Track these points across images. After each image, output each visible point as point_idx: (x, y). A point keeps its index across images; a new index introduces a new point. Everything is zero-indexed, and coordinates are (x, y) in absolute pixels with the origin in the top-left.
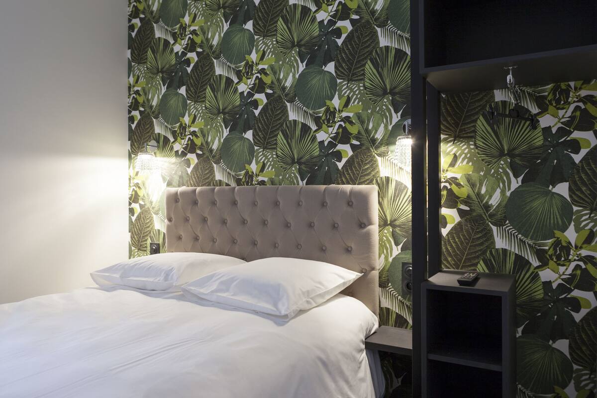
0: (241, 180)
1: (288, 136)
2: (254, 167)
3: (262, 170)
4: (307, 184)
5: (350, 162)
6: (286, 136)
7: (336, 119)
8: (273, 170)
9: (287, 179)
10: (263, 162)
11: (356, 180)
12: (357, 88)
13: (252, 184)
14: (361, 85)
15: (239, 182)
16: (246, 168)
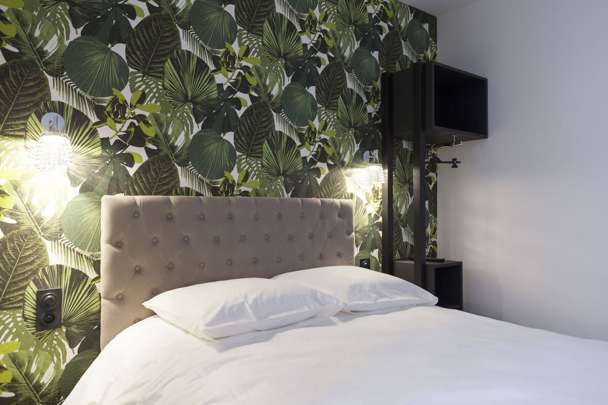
0: (218, 189)
1: (274, 146)
2: (235, 175)
3: (246, 178)
4: (292, 196)
5: (326, 179)
6: (272, 146)
7: (316, 139)
8: (258, 180)
9: (273, 191)
10: (247, 170)
11: (331, 195)
12: (332, 116)
13: (232, 195)
14: (335, 114)
15: (215, 191)
16: (225, 175)
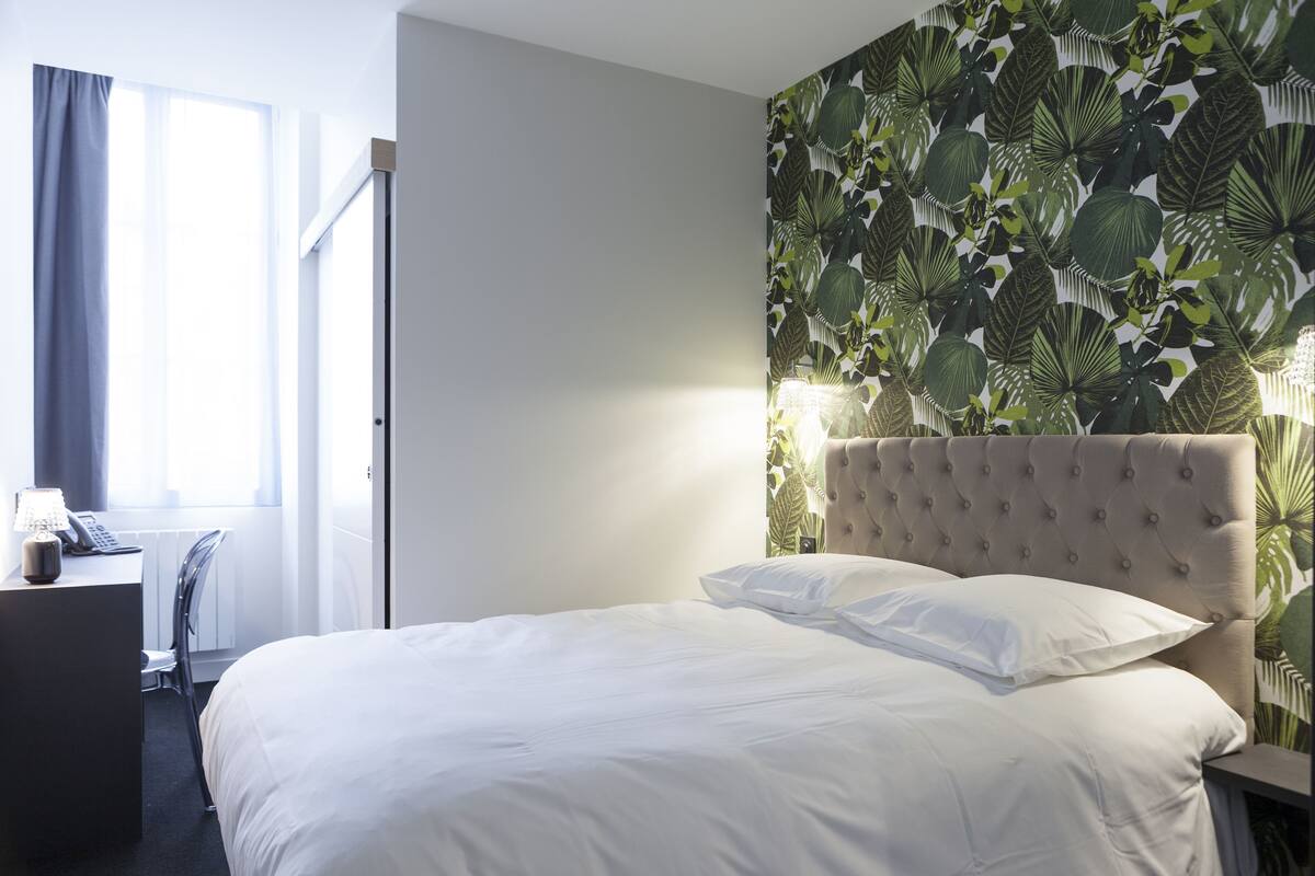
0: (960, 424)
1: (1054, 336)
2: (985, 400)
3: (1002, 404)
4: (1093, 432)
5: (1190, 386)
6: (1050, 337)
7: (1159, 295)
8: (1024, 404)
9: (1053, 422)
10: (1005, 389)
11: (1205, 423)
12: (1208, 226)
13: (981, 433)
14: (1218, 217)
15: (956, 428)
16: (971, 402)
